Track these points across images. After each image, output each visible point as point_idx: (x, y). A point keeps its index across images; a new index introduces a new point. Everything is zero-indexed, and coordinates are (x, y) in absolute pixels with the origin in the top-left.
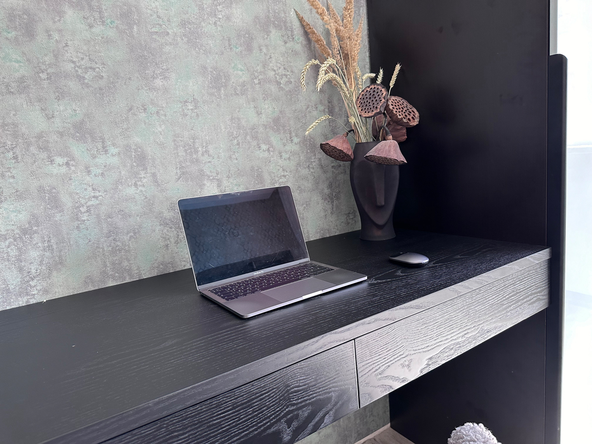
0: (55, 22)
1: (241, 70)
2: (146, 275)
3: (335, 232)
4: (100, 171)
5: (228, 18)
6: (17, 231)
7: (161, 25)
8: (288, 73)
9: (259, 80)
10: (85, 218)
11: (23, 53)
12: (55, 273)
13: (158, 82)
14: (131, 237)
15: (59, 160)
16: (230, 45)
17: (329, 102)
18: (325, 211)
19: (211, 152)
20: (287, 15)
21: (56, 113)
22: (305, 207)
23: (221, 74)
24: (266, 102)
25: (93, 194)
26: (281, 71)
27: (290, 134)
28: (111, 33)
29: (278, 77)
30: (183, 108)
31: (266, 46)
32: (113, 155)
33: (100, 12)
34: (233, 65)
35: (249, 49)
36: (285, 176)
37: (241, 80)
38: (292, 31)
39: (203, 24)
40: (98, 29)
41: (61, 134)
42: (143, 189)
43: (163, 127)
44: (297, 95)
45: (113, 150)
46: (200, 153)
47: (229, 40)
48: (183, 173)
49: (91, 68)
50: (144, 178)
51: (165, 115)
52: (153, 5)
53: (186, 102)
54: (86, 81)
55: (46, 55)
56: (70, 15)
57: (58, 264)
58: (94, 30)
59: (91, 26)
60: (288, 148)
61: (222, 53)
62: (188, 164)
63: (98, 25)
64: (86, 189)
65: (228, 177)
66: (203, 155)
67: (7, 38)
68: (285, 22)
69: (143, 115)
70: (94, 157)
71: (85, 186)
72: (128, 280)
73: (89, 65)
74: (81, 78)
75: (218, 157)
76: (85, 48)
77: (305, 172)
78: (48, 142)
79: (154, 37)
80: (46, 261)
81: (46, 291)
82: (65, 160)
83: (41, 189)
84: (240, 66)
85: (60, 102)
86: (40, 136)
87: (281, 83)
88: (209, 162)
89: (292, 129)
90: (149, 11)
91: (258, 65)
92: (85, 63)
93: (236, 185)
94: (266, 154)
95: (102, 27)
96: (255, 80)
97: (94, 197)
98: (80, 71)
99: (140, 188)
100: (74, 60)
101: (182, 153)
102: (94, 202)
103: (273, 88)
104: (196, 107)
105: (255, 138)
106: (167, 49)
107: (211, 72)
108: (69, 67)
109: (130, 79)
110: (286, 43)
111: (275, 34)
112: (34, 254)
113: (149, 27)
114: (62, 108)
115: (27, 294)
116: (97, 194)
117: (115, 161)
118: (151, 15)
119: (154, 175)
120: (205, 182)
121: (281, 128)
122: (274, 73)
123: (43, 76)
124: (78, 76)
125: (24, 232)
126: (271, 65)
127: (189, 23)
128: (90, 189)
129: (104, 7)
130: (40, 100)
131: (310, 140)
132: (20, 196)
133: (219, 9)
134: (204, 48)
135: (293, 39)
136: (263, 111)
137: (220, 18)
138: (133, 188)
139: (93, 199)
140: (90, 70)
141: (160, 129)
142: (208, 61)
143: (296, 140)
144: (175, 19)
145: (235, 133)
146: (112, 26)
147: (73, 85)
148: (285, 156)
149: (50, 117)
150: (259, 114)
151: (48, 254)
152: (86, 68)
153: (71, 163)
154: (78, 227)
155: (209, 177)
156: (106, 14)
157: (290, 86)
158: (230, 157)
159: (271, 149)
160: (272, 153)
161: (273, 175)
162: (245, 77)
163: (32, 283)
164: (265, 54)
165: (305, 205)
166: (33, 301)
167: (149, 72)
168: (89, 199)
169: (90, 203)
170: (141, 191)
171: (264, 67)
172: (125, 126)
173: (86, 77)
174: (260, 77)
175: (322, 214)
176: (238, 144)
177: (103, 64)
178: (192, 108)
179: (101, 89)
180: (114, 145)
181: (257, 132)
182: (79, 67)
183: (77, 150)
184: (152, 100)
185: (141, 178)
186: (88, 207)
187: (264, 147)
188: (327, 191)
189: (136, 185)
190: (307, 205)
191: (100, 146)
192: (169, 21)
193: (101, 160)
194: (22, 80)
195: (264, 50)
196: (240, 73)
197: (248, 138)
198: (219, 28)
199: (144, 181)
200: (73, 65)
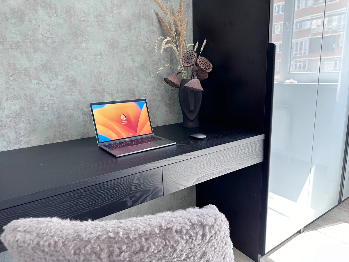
0: (33, 15)
1: (125, 40)
2: (75, 138)
3: (172, 122)
4: (54, 87)
5: (119, 14)
6: (14, 114)
7: (85, 17)
8: (150, 42)
9: (134, 45)
10: (46, 110)
11: (18, 30)
12: (32, 135)
13: (83, 45)
14: (68, 120)
15: (35, 81)
16: (120, 27)
17: (171, 57)
18: (167, 112)
19: (109, 80)
20: (150, 12)
21: (34, 59)
22: (156, 110)
23: (115, 41)
24: (138, 56)
25: (50, 98)
26: (146, 41)
27: (150, 72)
28: (61, 21)
29: (144, 43)
30: (95, 58)
31: (139, 28)
32: (60, 80)
33: (55, 10)
34: (121, 37)
35: (130, 29)
36: (146, 93)
37: (125, 45)
38: (152, 20)
39: (106, 16)
40: (54, 19)
41: (36, 69)
42: (75, 97)
43: (85, 67)
44: (154, 53)
45: (60, 78)
46: (103, 80)
47: (119, 25)
48: (94, 90)
50: (75, 91)
51: (86, 61)
52: (82, 7)
53: (97, 55)
54: (48, 44)
55: (29, 31)
56: (41, 12)
57: (33, 130)
58: (52, 19)
59: (51, 17)
60: (148, 79)
61: (116, 31)
62: (97, 85)
63: (54, 16)
64: (47, 96)
65: (117, 93)
66: (104, 81)
67: (11, 23)
68: (149, 16)
69: (76, 61)
70: (51, 81)
71: (47, 94)
72: (66, 140)
73: (50, 36)
74: (45, 43)
75: (112, 83)
76: (48, 28)
77: (157, 92)
78: (29, 72)
79: (82, 22)
80: (28, 129)
81: (27, 143)
82: (37, 81)
83: (26, 95)
84: (124, 38)
85: (36, 54)
86: (25, 70)
87: (145, 47)
88: (108, 85)
89: (151, 70)
90: (80, 10)
91: (134, 37)
92: (48, 35)
93: (121, 97)
94: (137, 82)
95: (56, 18)
96: (132, 45)
97: (51, 100)
98: (45, 39)
99: (73, 96)
100: (43, 33)
101: (94, 80)
102: (50, 102)
103: (142, 49)
104: (102, 58)
105: (131, 73)
106: (88, 29)
107: (110, 40)
108: (40, 37)
109: (69, 43)
110: (149, 26)
111: (143, 22)
112: (22, 125)
113: (79, 18)
114: (36, 57)
115: (19, 144)
116: (52, 98)
117: (61, 83)
118: (80, 12)
119: (80, 90)
120: (105, 95)
121: (145, 69)
122: (142, 41)
123: (28, 41)
124: (44, 41)
125: (18, 114)
126: (141, 37)
127: (99, 16)
128: (49, 96)
129: (57, 8)
130: (26, 53)
131: (160, 76)
132: (16, 98)
133: (115, 9)
134: (107, 29)
135: (153, 24)
136: (136, 60)
137: (115, 14)
139: (50, 101)
140: (50, 39)
141: (83, 68)
142: (109, 35)
143: (152, 75)
144: (92, 14)
145: (121, 71)
146: (61, 17)
147: (42, 46)
148: (147, 83)
149: (30, 61)
150: (134, 62)
151: (29, 126)
152: (48, 37)
153: (40, 83)
154: (43, 114)
155: (107, 92)
156: (58, 11)
157: (150, 48)
158: (118, 83)
159: (139, 80)
160: (140, 82)
161: (140, 93)
162: (127, 43)
163: (21, 139)
164: (138, 32)
165: (156, 108)
166: (21, 147)
167: (79, 40)
168: (49, 100)
169: (49, 102)
170: (74, 98)
171: (137, 38)
172: (66, 66)
173: (48, 42)
174: (135, 43)
175: (165, 113)
176: (123, 76)
177: (56, 36)
178: (99, 58)
179: (55, 48)
180: (61, 75)
181: (132, 71)
182: (45, 37)
183: (43, 77)
184: (80, 54)
185: (74, 91)
186: (48, 104)
187: (136, 78)
188: (168, 102)
189: (71, 95)
190: (157, 108)
191: (54, 75)
192: (89, 15)
193: (55, 82)
194: (17, 43)
195: (137, 30)
196: (125, 41)
197: (128, 73)
198: (115, 19)
199: (75, 93)
200: (42, 36)
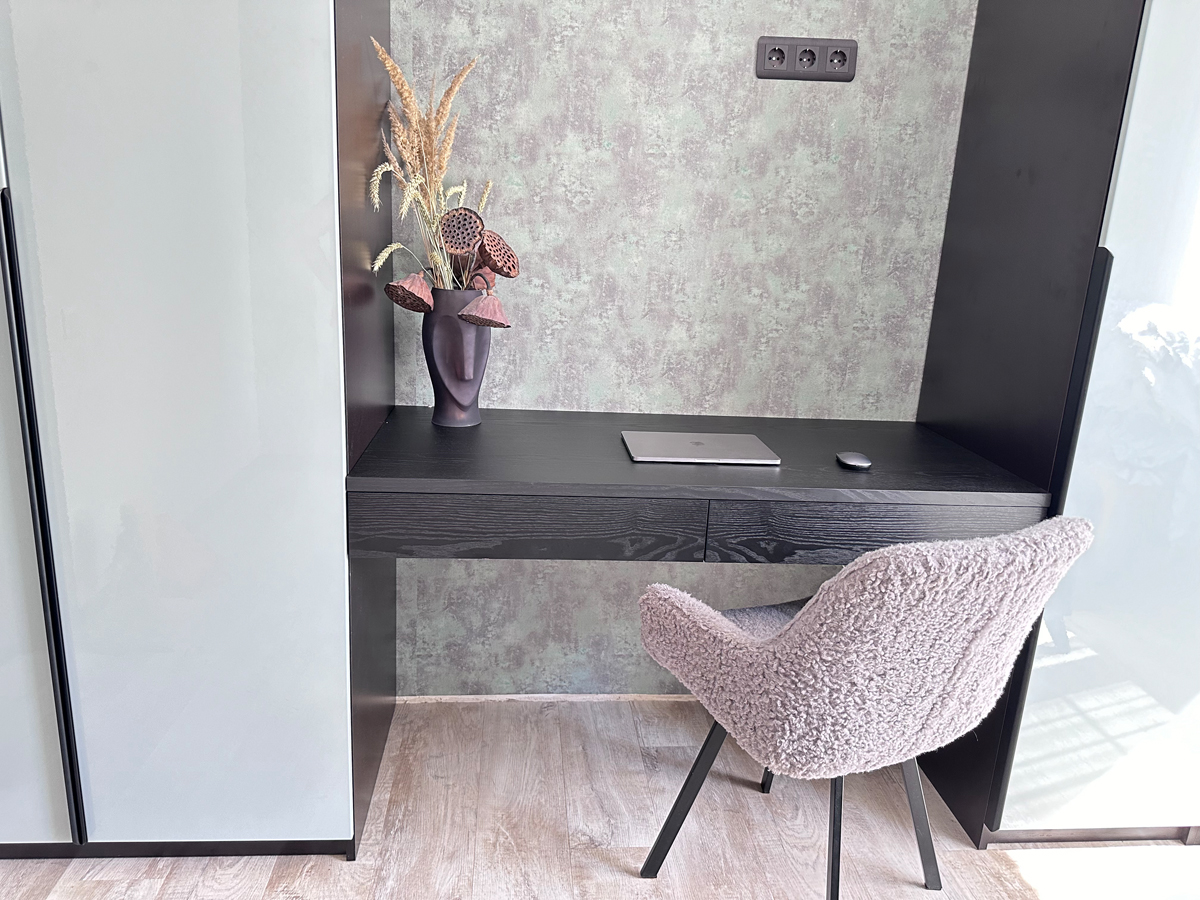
0: (555, 146)
1: (746, 197)
2: (592, 408)
4: (570, 297)
5: (742, 135)
7: (659, 147)
8: (812, 202)
9: (767, 209)
10: (548, 340)
11: (524, 176)
13: (645, 210)
14: (586, 367)
15: (536, 281)
16: (737, 167)
17: (867, 241)
19: (688, 290)
20: (825, 127)
21: (542, 236)
23: (719, 201)
24: (771, 236)
25: (559, 319)
26: (802, 199)
27: (797, 278)
28: (607, 156)
29: (794, 206)
30: (666, 239)
31: (787, 168)
32: (584, 282)
33: (599, 134)
34: (736, 191)
35: (762, 172)
36: (777, 331)
37: (743, 210)
38: (828, 148)
39: (708, 142)
40: (594, 152)
41: (542, 257)
42: (607, 321)
43: (640, 258)
44: (818, 230)
45: (586, 278)
46: (674, 290)
47: (737, 161)
49: (580, 192)
50: (611, 309)
51: (645, 246)
52: (655, 124)
53: (671, 232)
54: (573, 206)
55: (542, 179)
56: (572, 140)
57: (518, 378)
58: (590, 153)
59: (587, 149)
60: (790, 296)
61: (725, 177)
62: (659, 300)
63: (595, 147)
64: (554, 313)
65: (702, 322)
66: (677, 293)
67: (513, 162)
68: (820, 137)
69: (622, 244)
70: (567, 282)
71: (553, 310)
73: (579, 189)
74: (569, 203)
75: (695, 298)
76: (578, 171)
78: (530, 262)
79: (649, 159)
80: (508, 373)
81: (505, 401)
82: (541, 282)
83: (516, 306)
84: (745, 193)
85: (547, 225)
86: (524, 257)
87: (797, 214)
88: (683, 302)
89: (801, 273)
90: (649, 131)
91: (770, 191)
92: (576, 187)
93: (710, 332)
94: (757, 301)
95: (598, 150)
96: (761, 210)
97: (560, 321)
98: (569, 195)
99: (605, 320)
100: (566, 184)
101: (654, 288)
102: (559, 326)
103: (785, 221)
104: (680, 239)
105: (746, 279)
106: (661, 172)
107: (707, 199)
108: (561, 191)
109: (616, 204)
110: (815, 163)
111: (802, 153)
112: (500, 365)
113: (646, 148)
114: (547, 231)
115: (489, 399)
116: (564, 319)
117: (585, 288)
118: (651, 135)
119: (620, 308)
120: (674, 323)
121: (785, 270)
122: (790, 201)
123: (537, 199)
124: (567, 200)
125: (496, 343)
126: (788, 191)
127: (692, 143)
128: (558, 313)
129: (604, 129)
130: (529, 223)
131: (825, 289)
133: (732, 124)
134: (703, 171)
135: (828, 157)
136: (764, 248)
137: (731, 135)
138: (598, 318)
140: (579, 195)
141: (636, 261)
142: (706, 186)
143: (804, 287)
144: (676, 139)
145: (721, 271)
146: (608, 148)
147: (561, 209)
148: (783, 305)
149: (535, 240)
150: (757, 250)
151: (511, 367)
152: (576, 192)
153: (546, 285)
154: (540, 348)
155: (678, 319)
156: (604, 136)
157: (811, 218)
158: (709, 299)
159: (765, 295)
160: (765, 300)
161: (761, 327)
162: (748, 205)
164: (783, 178)
165: (798, 371)
166: (492, 406)
167: (637, 198)
168: (555, 323)
169: (555, 327)
170: (605, 323)
171: (777, 193)
172: (602, 254)
173: (574, 201)
174: (770, 206)
175: (823, 386)
176: (722, 285)
177: (592, 188)
178: (675, 239)
179: (586, 214)
180: (587, 272)
181: (751, 273)
182: (569, 191)
183: (554, 273)
184: (634, 228)
185: (607, 309)
186: (553, 330)
187: (756, 291)
188: (836, 358)
189: (601, 316)
191: (574, 272)
192: (669, 140)
193: (573, 286)
194: (518, 202)
195: (783, 173)
196: (744, 201)
197: (737, 278)
198: (727, 147)
199: (610, 313)
200: (564, 189)
